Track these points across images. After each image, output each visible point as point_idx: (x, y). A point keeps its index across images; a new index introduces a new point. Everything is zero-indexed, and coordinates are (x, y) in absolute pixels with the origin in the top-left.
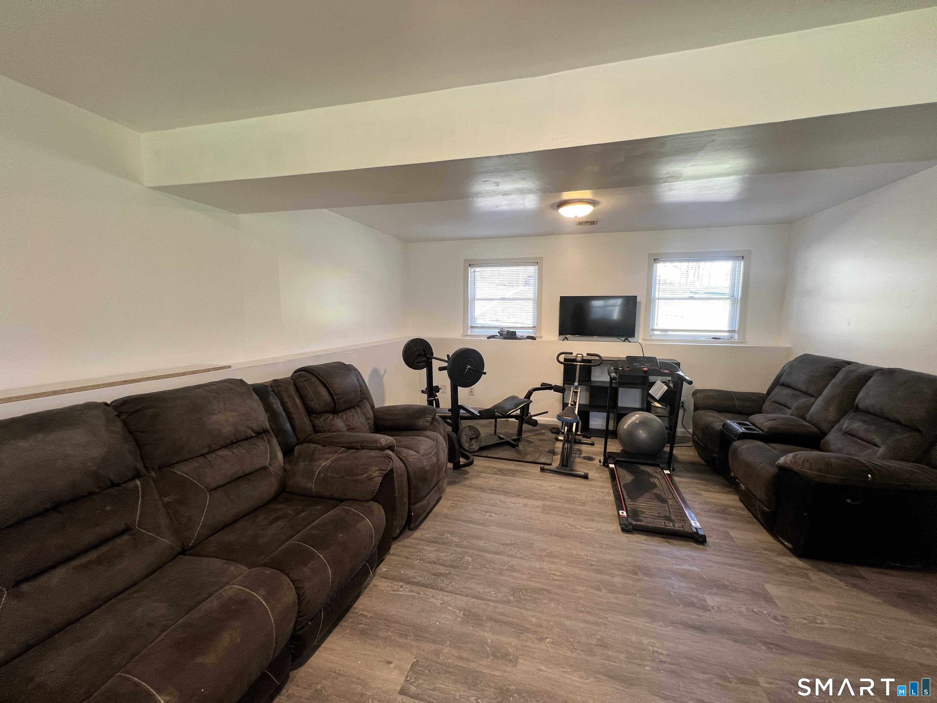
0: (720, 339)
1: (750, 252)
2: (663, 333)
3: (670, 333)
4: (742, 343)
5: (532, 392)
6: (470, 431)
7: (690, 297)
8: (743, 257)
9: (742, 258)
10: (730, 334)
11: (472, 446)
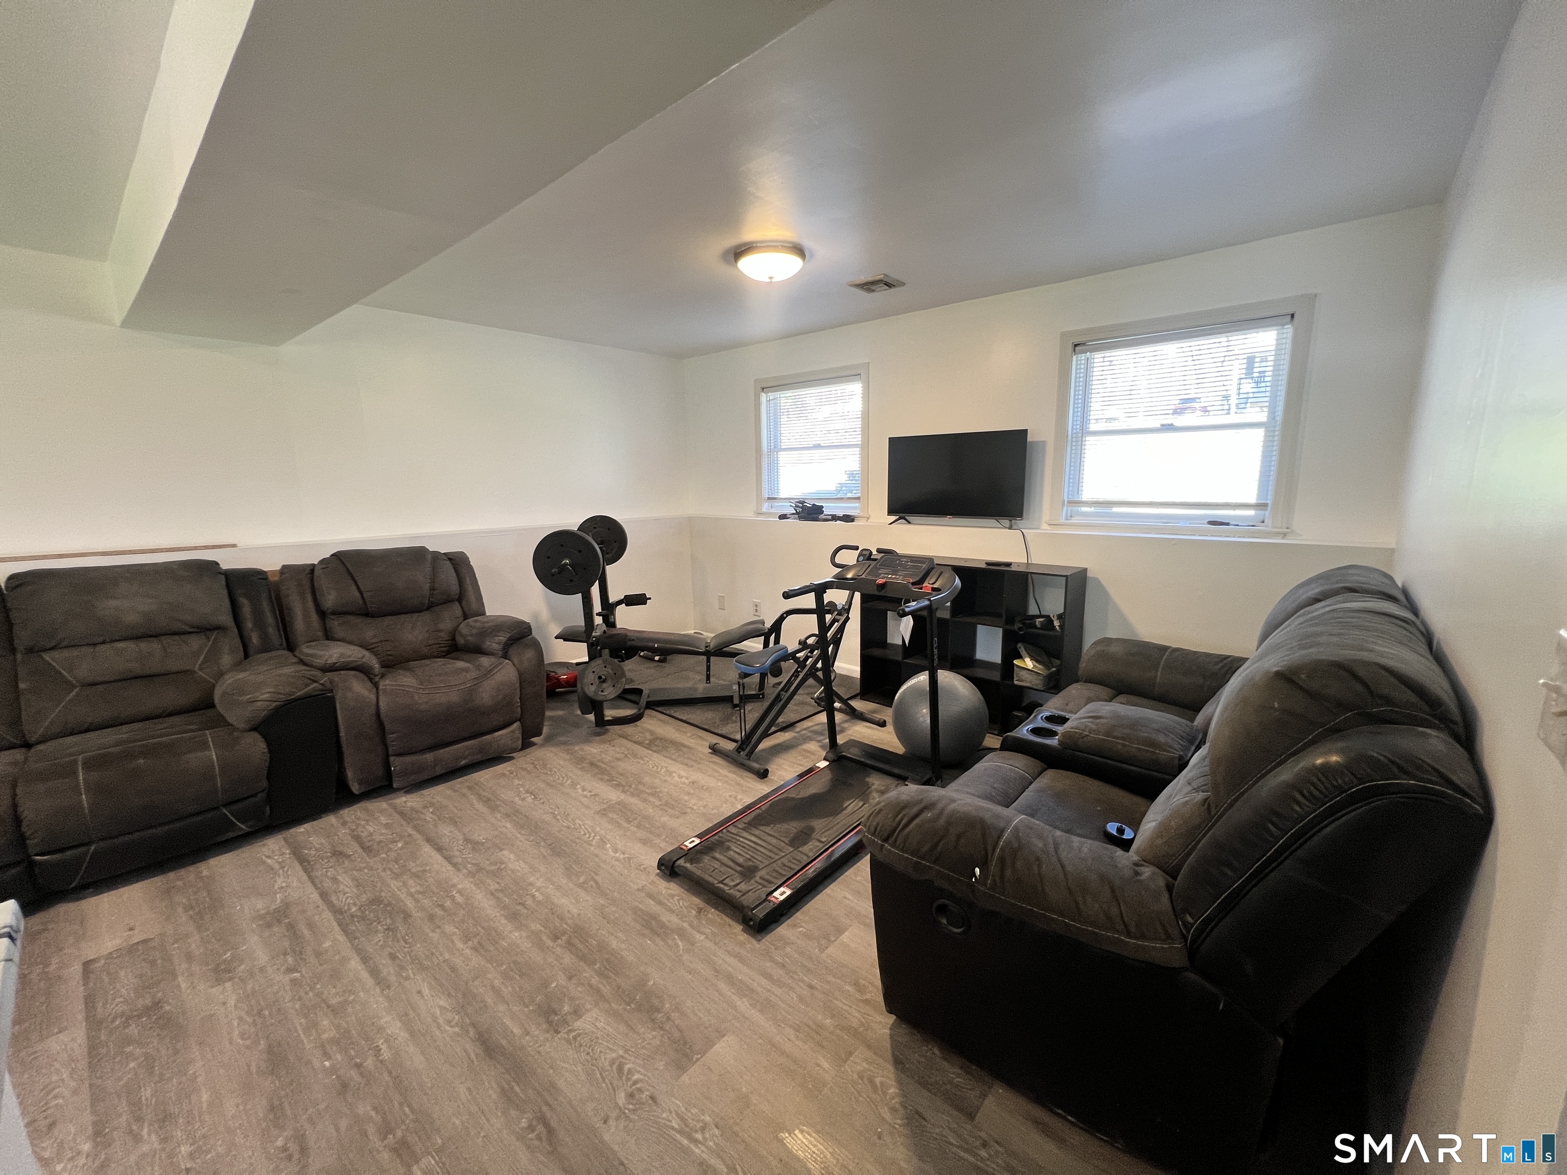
0: (1228, 524)
1: (1312, 299)
2: (1099, 510)
3: (1116, 510)
4: (1285, 535)
5: (785, 615)
6: (605, 667)
7: (1162, 425)
8: (1293, 316)
9: (1290, 316)
10: (1261, 513)
11: (602, 691)
